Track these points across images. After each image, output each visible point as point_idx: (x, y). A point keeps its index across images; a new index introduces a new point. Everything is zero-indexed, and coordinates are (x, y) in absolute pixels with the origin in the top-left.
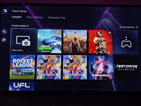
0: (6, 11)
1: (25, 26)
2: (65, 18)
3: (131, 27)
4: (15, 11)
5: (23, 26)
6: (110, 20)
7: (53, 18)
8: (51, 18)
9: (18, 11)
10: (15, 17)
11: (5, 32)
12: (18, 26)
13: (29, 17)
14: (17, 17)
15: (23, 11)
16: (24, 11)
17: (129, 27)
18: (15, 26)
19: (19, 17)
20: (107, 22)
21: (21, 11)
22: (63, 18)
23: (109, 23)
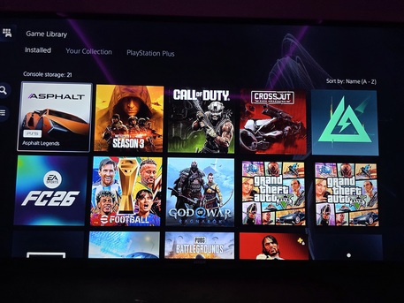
0: (8, 33)
1: (62, 75)
2: (172, 54)
3: (358, 82)
4: (34, 34)
5: (56, 75)
6: (299, 61)
7: (141, 53)
8: (134, 53)
9: (42, 34)
10: (33, 50)
11: (4, 91)
12: (41, 75)
13: (74, 51)
14: (38, 51)
15: (55, 35)
16: (60, 35)
17: (352, 82)
18: (34, 75)
19: (44, 50)
20: (291, 66)
21: (52, 34)
22: (168, 54)
23: (297, 69)
